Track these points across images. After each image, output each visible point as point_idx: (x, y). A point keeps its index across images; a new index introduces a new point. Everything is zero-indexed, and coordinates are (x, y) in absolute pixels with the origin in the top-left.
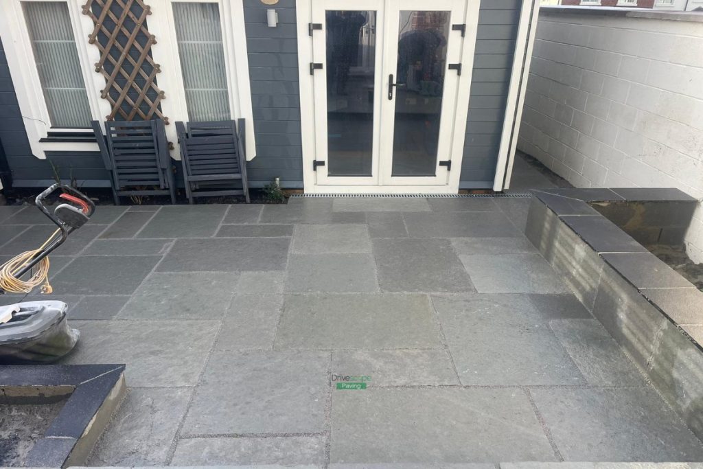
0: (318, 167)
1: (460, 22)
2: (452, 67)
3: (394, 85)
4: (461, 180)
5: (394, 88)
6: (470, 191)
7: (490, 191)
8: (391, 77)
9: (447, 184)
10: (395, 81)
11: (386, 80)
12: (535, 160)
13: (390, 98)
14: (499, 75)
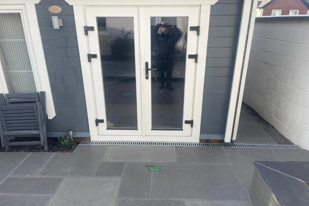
0: (99, 124)
1: (196, 25)
2: (191, 57)
3: (150, 69)
4: (201, 133)
5: (150, 72)
6: (207, 141)
7: (222, 141)
8: (147, 64)
9: (191, 136)
10: (150, 67)
11: (144, 66)
12: (253, 110)
13: (147, 78)
14: (226, 62)
